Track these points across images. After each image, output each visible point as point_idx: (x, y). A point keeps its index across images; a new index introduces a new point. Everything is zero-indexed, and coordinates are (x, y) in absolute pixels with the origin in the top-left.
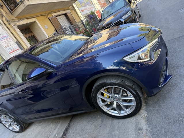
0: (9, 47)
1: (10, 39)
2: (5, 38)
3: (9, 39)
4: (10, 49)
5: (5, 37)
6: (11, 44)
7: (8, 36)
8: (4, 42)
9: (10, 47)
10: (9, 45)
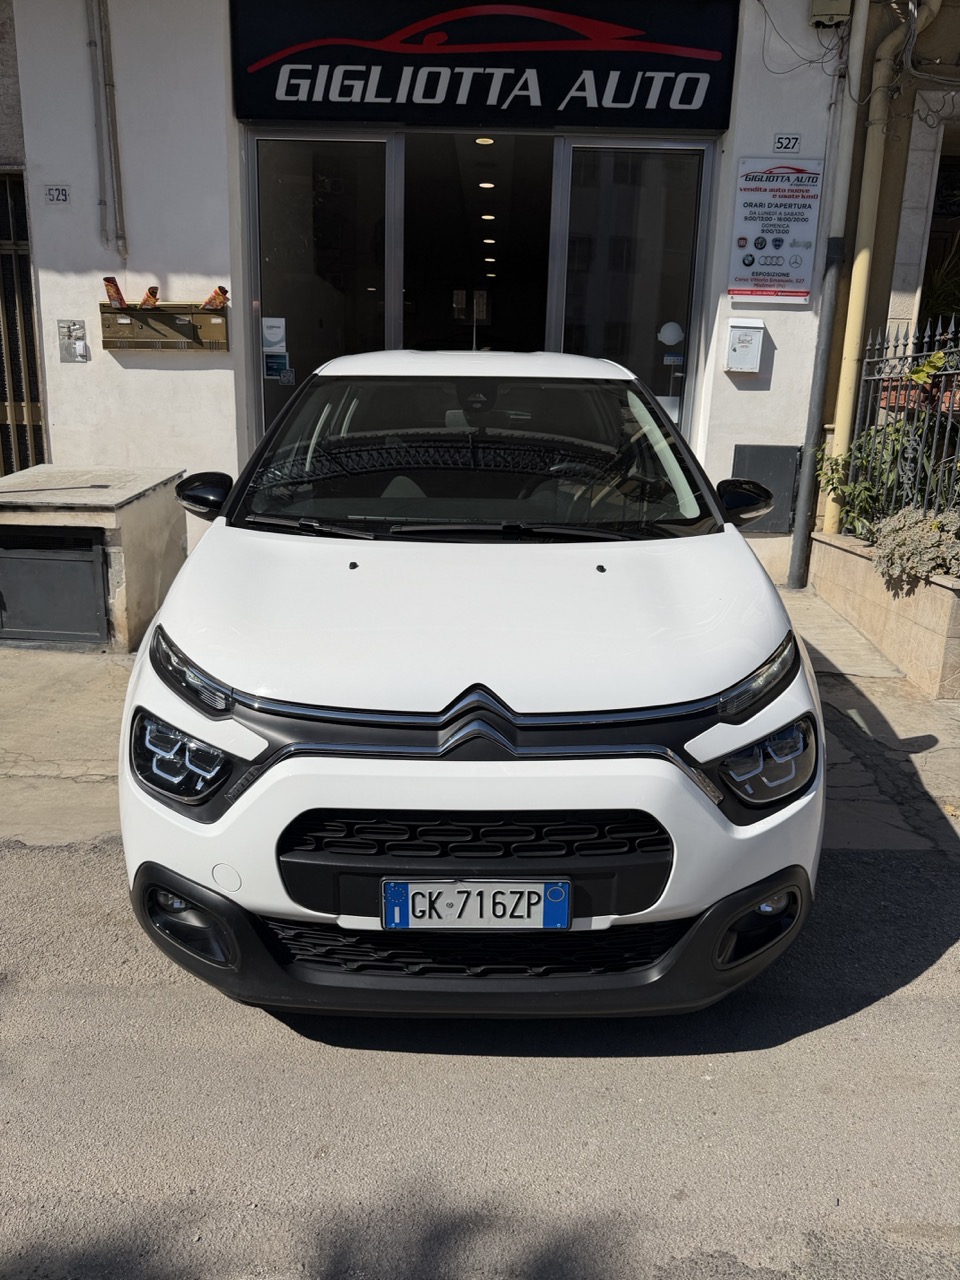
0: (757, 254)
1: (815, 203)
2: (786, 185)
3: (807, 201)
4: (756, 267)
5: (793, 177)
6: (787, 239)
7: (813, 178)
8: (761, 205)
9: (769, 250)
10: (769, 238)
